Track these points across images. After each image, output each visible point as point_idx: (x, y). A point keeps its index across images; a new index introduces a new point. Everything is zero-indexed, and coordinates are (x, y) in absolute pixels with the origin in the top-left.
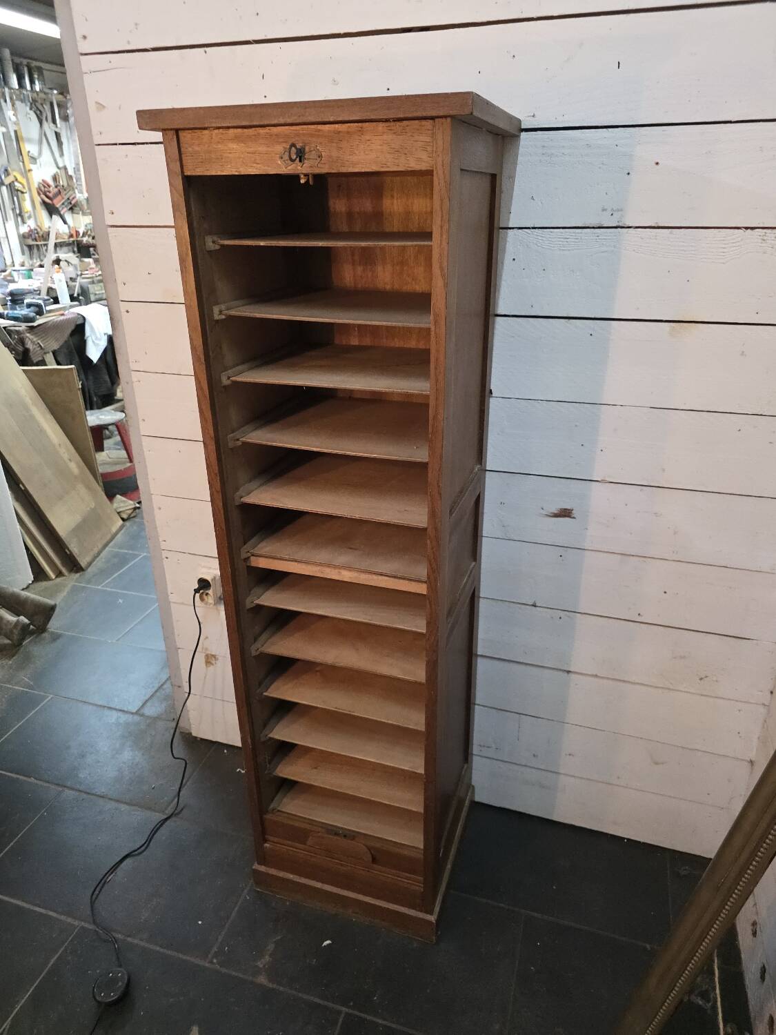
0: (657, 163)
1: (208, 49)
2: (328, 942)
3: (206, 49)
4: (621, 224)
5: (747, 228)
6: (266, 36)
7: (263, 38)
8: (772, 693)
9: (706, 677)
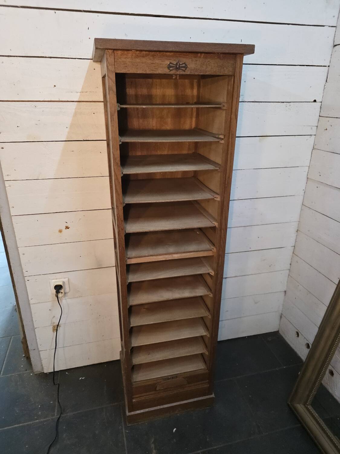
0: (254, 78)
1: (57, 11)
2: (175, 429)
3: (55, 11)
4: (243, 101)
5: (282, 102)
6: (90, 9)
7: (89, 10)
8: (290, 264)
9: (272, 265)
